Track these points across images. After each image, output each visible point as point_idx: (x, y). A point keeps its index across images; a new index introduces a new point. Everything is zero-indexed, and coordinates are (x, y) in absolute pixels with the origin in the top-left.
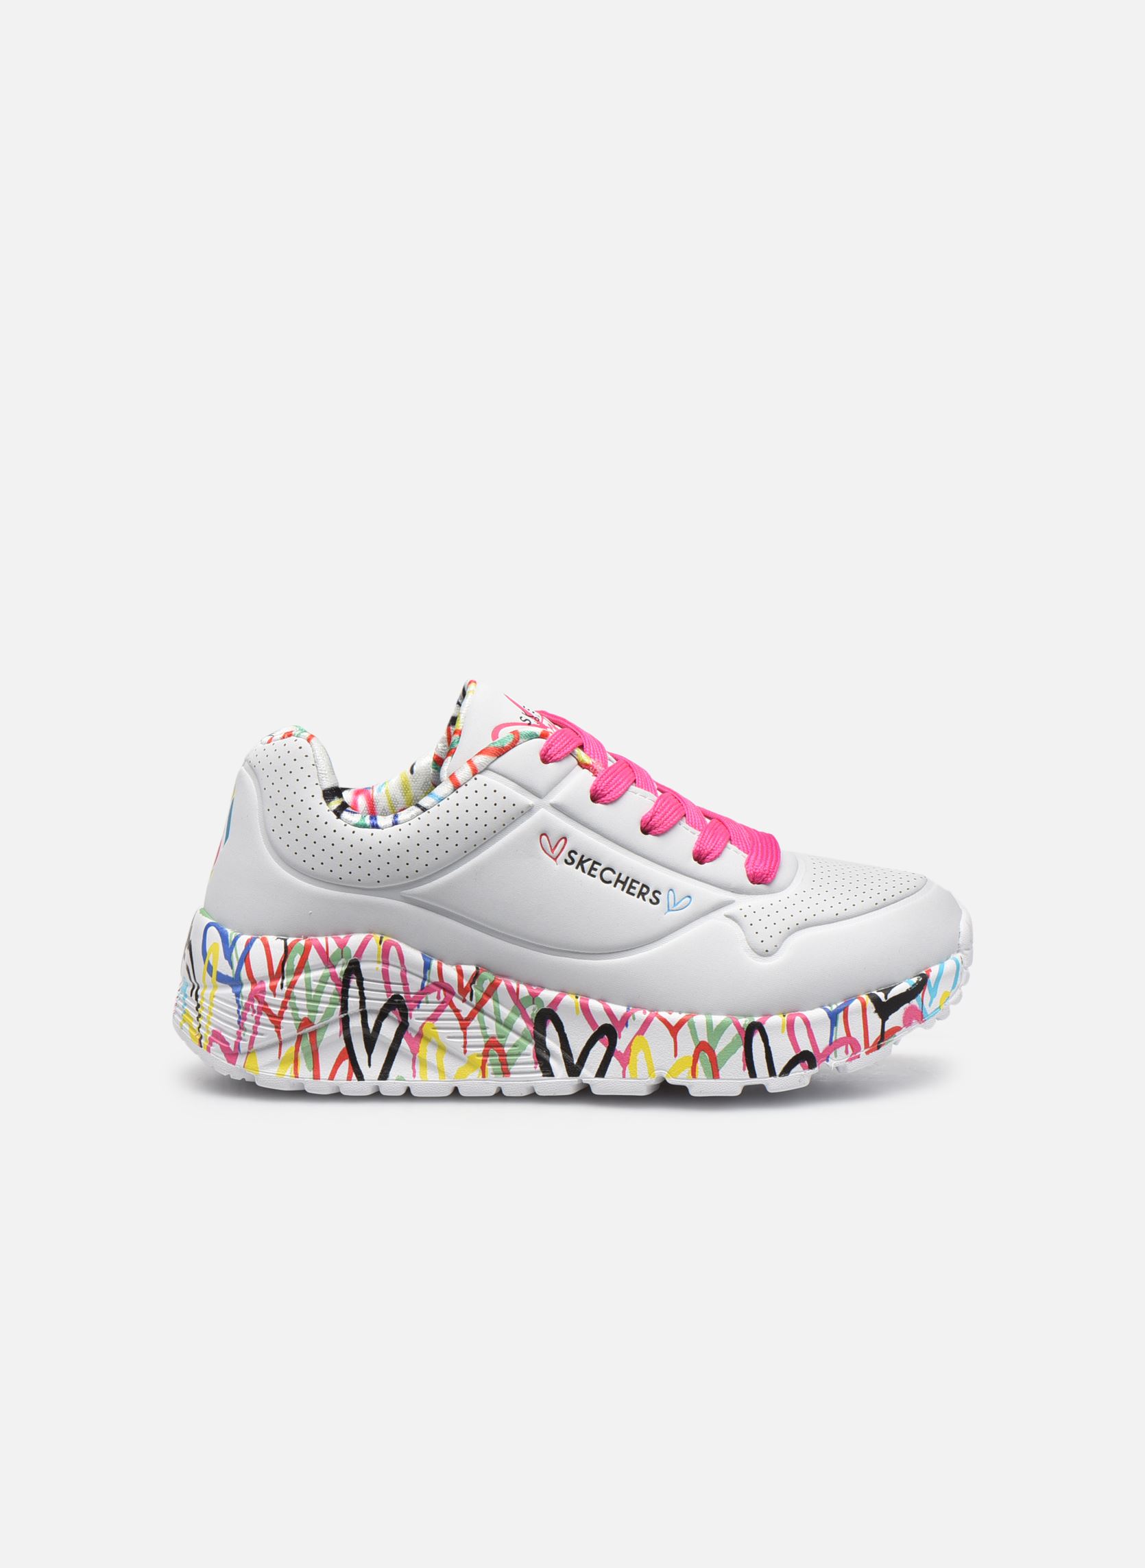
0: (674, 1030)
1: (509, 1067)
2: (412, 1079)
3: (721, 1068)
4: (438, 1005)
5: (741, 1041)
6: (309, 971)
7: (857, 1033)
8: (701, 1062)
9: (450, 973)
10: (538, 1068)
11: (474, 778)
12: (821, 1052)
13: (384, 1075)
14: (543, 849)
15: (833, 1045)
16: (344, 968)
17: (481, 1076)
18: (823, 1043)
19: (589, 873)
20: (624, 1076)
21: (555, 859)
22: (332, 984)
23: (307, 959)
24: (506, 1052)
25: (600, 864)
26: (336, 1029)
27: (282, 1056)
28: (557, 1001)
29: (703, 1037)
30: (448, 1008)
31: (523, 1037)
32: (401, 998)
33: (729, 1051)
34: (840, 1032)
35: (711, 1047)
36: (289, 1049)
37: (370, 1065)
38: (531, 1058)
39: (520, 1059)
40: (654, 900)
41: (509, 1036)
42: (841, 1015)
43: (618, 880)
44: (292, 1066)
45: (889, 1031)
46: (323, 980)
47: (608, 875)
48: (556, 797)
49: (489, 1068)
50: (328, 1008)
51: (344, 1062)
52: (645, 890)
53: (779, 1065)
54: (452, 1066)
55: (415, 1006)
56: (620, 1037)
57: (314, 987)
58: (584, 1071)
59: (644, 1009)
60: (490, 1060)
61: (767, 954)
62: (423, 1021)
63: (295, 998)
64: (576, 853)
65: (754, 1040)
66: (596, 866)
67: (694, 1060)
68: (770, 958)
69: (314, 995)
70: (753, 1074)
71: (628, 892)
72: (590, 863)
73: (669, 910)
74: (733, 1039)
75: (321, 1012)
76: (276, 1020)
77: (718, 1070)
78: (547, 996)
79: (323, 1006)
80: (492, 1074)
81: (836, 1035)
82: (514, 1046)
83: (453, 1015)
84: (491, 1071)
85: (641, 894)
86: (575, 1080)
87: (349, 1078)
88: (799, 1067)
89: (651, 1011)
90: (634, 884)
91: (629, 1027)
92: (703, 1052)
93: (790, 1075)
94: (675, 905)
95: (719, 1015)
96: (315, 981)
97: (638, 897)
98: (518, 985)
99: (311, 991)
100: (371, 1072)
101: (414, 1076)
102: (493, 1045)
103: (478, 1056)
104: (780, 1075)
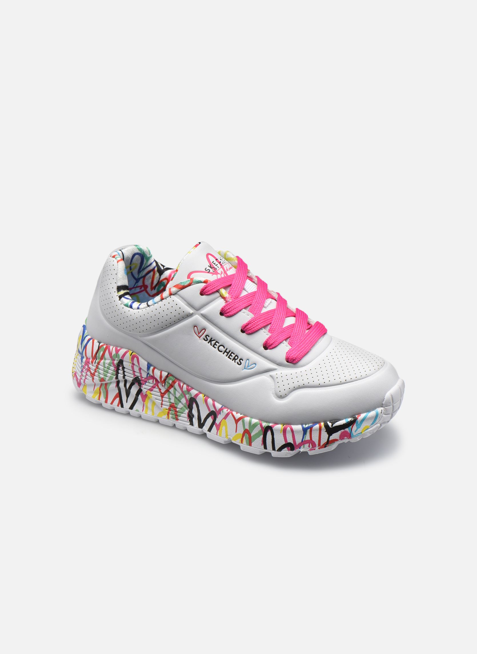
0: (237, 421)
1: (178, 417)
2: (142, 412)
3: (253, 442)
4: (153, 385)
5: (262, 433)
6: (105, 359)
7: (315, 439)
8: (245, 437)
9: (157, 373)
10: (188, 421)
11: (170, 297)
12: (297, 444)
13: (131, 408)
14: (195, 332)
15: (303, 443)
16: (117, 362)
17: (167, 418)
18: (298, 440)
19: (213, 346)
20: (217, 434)
21: (200, 337)
22: (112, 367)
23: (105, 354)
24: (177, 411)
25: (219, 343)
26: (114, 385)
27: (95, 390)
28: (197, 395)
29: (247, 427)
30: (156, 387)
31: (185, 406)
32: (139, 378)
33: (257, 435)
34: (307, 437)
35: (250, 432)
36: (97, 388)
37: (127, 402)
38: (186, 415)
39: (182, 415)
40: (239, 363)
41: (179, 404)
42: (309, 430)
43: (225, 351)
44: (98, 395)
45: (331, 440)
46: (109, 364)
47: (221, 348)
48: (204, 311)
49: (170, 415)
50: (111, 376)
51: (117, 398)
52: (236, 357)
53: (277, 446)
54: (157, 411)
55: (144, 383)
56: (218, 418)
57: (106, 366)
58: (204, 427)
59: (228, 408)
60: (171, 412)
61: (281, 397)
62: (146, 390)
63: (99, 369)
64: (209, 337)
65: (268, 434)
66: (217, 343)
67: (242, 436)
68: (282, 399)
69: (106, 370)
70: (265, 448)
71: (229, 357)
72: (214, 342)
73: (245, 368)
74: (259, 431)
75: (108, 377)
76: (93, 375)
77: (251, 443)
78: (194, 392)
79: (109, 375)
80: (172, 418)
81: (305, 438)
82: (181, 409)
83: (158, 390)
84: (171, 417)
85: (234, 359)
86: (200, 429)
87: (118, 406)
88: (286, 449)
89: (231, 410)
90: (232, 354)
91: (221, 415)
92: (246, 433)
93: (282, 452)
94: (248, 366)
95: (256, 419)
96: (106, 364)
97: (233, 360)
98: (183, 385)
99: (105, 367)
100: (127, 405)
101: (143, 411)
102: (172, 406)
103: (166, 409)
104: (277, 451)
